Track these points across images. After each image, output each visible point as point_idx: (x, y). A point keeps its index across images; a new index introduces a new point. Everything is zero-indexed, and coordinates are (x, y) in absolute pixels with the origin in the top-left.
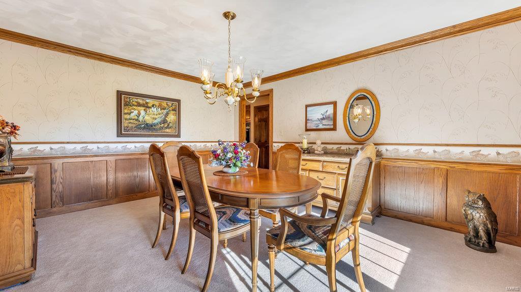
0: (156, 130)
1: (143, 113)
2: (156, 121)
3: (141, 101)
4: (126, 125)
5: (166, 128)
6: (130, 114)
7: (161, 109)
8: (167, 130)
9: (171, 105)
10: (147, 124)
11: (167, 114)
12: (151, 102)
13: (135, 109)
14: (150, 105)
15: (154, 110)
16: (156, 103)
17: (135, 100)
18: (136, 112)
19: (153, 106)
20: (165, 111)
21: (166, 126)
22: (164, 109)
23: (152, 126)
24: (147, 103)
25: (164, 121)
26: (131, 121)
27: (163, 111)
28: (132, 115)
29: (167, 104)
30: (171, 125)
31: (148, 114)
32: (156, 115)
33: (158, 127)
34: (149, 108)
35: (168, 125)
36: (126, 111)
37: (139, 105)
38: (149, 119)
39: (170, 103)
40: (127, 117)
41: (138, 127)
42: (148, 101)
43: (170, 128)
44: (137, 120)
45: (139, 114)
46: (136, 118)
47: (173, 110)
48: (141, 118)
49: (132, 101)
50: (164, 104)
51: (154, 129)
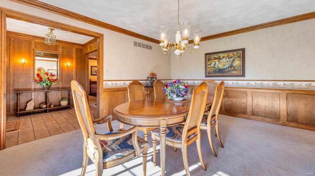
0: (226, 72)
1: (217, 63)
2: (225, 67)
3: (216, 56)
4: (209, 71)
5: (233, 70)
6: (210, 65)
7: (229, 58)
8: (233, 72)
9: (236, 54)
10: (220, 69)
11: (233, 61)
12: (222, 55)
13: (213, 62)
14: (221, 57)
15: (224, 60)
16: (226, 55)
17: (213, 56)
18: (213, 63)
19: (223, 57)
20: (232, 59)
21: (232, 69)
22: (231, 58)
23: (223, 70)
24: (220, 57)
25: (231, 66)
26: (211, 68)
27: (230, 59)
28: (212, 65)
29: (233, 54)
30: (236, 68)
31: (220, 63)
32: (226, 63)
33: (226, 70)
34: (221, 59)
35: (234, 68)
36: (209, 63)
37: (215, 59)
38: (221, 66)
39: (235, 53)
40: (209, 66)
41: (215, 71)
42: (220, 55)
43: (236, 70)
44: (214, 67)
45: (215, 64)
46: (214, 66)
47: (238, 57)
48: (216, 66)
49: (211, 57)
50: (231, 54)
51: (224, 72)
